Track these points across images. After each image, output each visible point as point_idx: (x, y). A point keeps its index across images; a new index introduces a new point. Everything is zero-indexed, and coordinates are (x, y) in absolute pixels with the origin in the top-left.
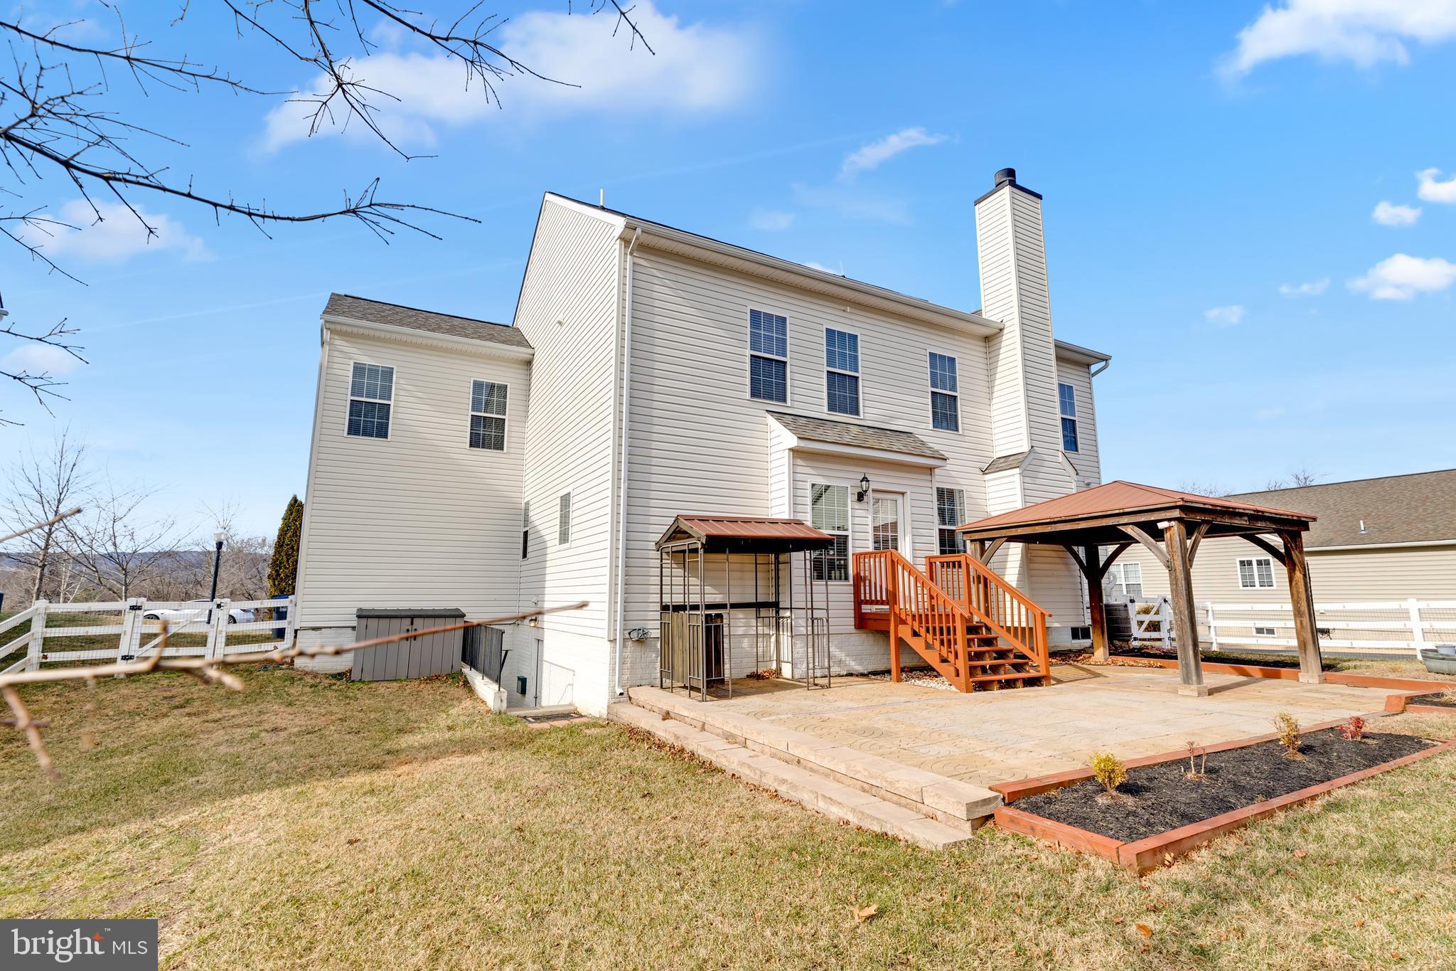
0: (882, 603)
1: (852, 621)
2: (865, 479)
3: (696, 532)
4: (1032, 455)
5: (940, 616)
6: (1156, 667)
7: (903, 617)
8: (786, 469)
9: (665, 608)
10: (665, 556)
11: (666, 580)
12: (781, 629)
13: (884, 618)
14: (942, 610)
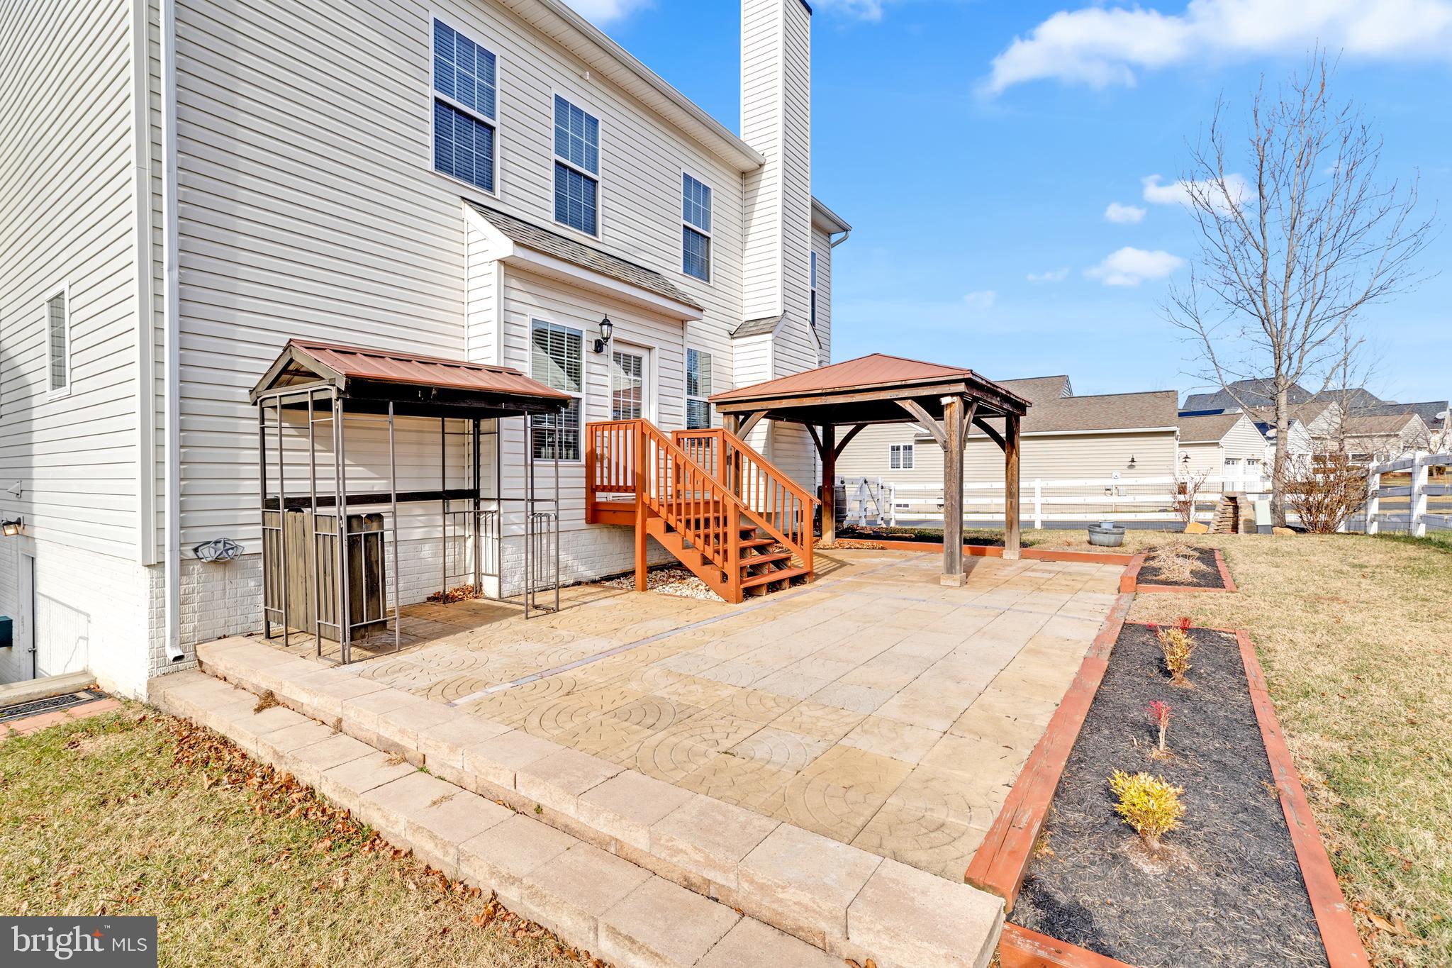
0: (626, 489)
1: (582, 514)
2: (606, 322)
3: (328, 370)
4: (784, 321)
5: (688, 504)
6: (879, 549)
7: (655, 507)
8: (493, 291)
9: (270, 504)
10: (269, 414)
11: (272, 456)
12: (482, 528)
13: (630, 510)
14: (689, 496)
